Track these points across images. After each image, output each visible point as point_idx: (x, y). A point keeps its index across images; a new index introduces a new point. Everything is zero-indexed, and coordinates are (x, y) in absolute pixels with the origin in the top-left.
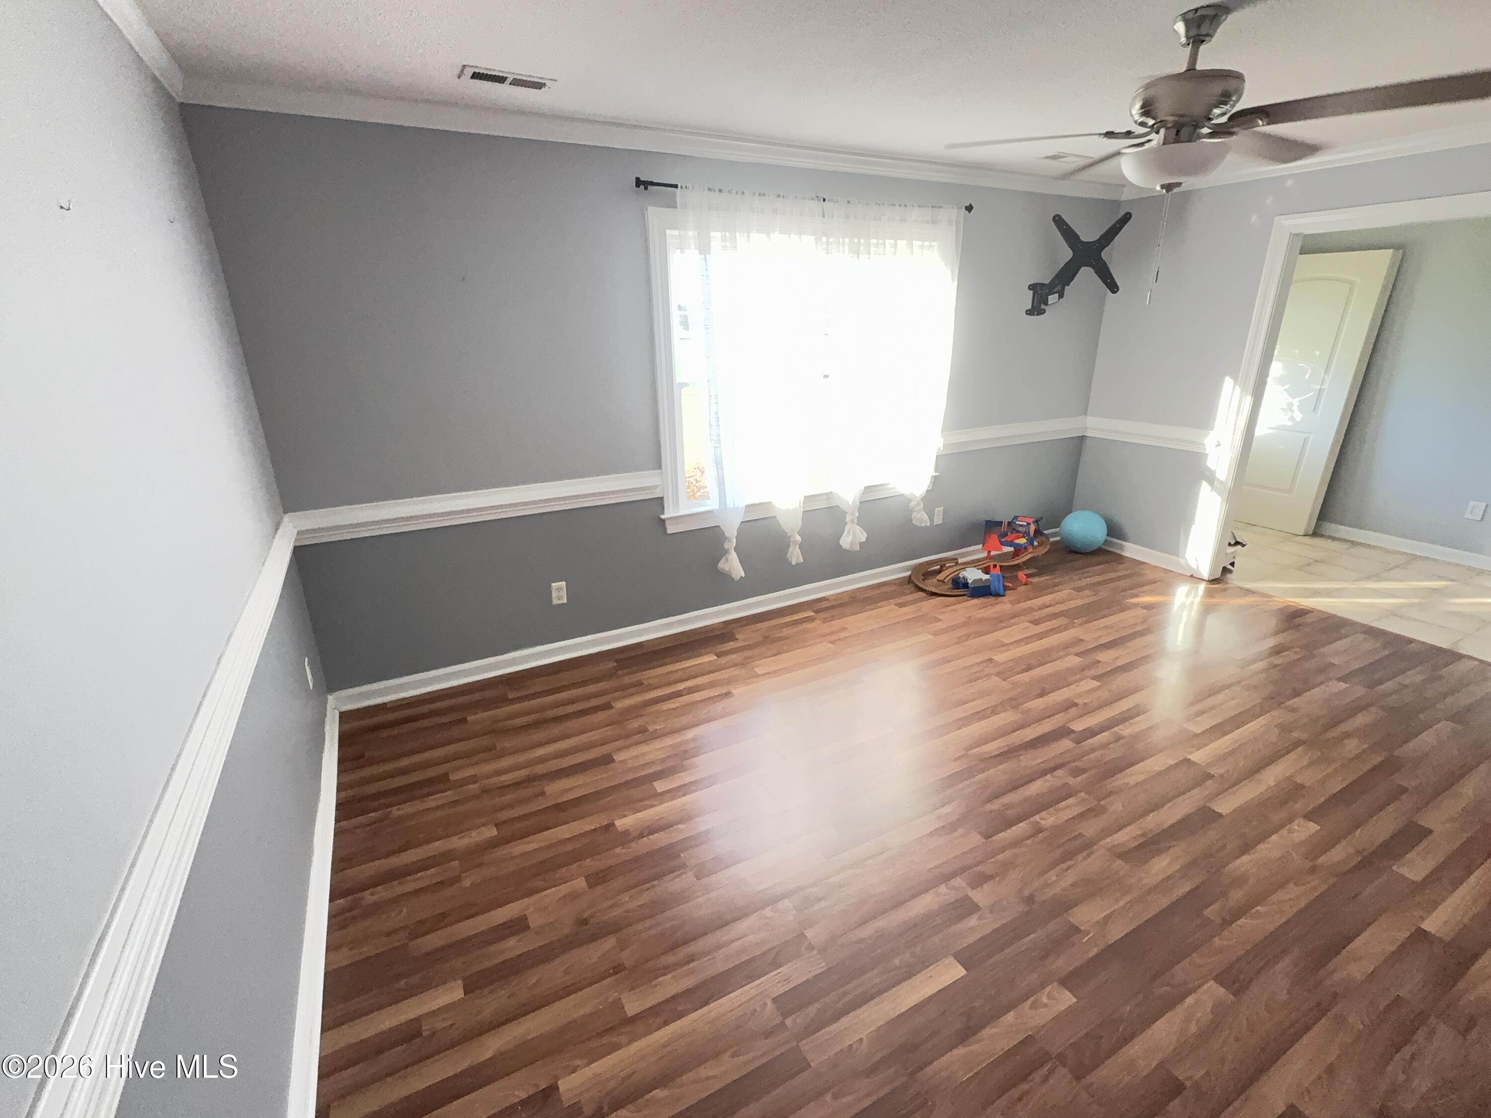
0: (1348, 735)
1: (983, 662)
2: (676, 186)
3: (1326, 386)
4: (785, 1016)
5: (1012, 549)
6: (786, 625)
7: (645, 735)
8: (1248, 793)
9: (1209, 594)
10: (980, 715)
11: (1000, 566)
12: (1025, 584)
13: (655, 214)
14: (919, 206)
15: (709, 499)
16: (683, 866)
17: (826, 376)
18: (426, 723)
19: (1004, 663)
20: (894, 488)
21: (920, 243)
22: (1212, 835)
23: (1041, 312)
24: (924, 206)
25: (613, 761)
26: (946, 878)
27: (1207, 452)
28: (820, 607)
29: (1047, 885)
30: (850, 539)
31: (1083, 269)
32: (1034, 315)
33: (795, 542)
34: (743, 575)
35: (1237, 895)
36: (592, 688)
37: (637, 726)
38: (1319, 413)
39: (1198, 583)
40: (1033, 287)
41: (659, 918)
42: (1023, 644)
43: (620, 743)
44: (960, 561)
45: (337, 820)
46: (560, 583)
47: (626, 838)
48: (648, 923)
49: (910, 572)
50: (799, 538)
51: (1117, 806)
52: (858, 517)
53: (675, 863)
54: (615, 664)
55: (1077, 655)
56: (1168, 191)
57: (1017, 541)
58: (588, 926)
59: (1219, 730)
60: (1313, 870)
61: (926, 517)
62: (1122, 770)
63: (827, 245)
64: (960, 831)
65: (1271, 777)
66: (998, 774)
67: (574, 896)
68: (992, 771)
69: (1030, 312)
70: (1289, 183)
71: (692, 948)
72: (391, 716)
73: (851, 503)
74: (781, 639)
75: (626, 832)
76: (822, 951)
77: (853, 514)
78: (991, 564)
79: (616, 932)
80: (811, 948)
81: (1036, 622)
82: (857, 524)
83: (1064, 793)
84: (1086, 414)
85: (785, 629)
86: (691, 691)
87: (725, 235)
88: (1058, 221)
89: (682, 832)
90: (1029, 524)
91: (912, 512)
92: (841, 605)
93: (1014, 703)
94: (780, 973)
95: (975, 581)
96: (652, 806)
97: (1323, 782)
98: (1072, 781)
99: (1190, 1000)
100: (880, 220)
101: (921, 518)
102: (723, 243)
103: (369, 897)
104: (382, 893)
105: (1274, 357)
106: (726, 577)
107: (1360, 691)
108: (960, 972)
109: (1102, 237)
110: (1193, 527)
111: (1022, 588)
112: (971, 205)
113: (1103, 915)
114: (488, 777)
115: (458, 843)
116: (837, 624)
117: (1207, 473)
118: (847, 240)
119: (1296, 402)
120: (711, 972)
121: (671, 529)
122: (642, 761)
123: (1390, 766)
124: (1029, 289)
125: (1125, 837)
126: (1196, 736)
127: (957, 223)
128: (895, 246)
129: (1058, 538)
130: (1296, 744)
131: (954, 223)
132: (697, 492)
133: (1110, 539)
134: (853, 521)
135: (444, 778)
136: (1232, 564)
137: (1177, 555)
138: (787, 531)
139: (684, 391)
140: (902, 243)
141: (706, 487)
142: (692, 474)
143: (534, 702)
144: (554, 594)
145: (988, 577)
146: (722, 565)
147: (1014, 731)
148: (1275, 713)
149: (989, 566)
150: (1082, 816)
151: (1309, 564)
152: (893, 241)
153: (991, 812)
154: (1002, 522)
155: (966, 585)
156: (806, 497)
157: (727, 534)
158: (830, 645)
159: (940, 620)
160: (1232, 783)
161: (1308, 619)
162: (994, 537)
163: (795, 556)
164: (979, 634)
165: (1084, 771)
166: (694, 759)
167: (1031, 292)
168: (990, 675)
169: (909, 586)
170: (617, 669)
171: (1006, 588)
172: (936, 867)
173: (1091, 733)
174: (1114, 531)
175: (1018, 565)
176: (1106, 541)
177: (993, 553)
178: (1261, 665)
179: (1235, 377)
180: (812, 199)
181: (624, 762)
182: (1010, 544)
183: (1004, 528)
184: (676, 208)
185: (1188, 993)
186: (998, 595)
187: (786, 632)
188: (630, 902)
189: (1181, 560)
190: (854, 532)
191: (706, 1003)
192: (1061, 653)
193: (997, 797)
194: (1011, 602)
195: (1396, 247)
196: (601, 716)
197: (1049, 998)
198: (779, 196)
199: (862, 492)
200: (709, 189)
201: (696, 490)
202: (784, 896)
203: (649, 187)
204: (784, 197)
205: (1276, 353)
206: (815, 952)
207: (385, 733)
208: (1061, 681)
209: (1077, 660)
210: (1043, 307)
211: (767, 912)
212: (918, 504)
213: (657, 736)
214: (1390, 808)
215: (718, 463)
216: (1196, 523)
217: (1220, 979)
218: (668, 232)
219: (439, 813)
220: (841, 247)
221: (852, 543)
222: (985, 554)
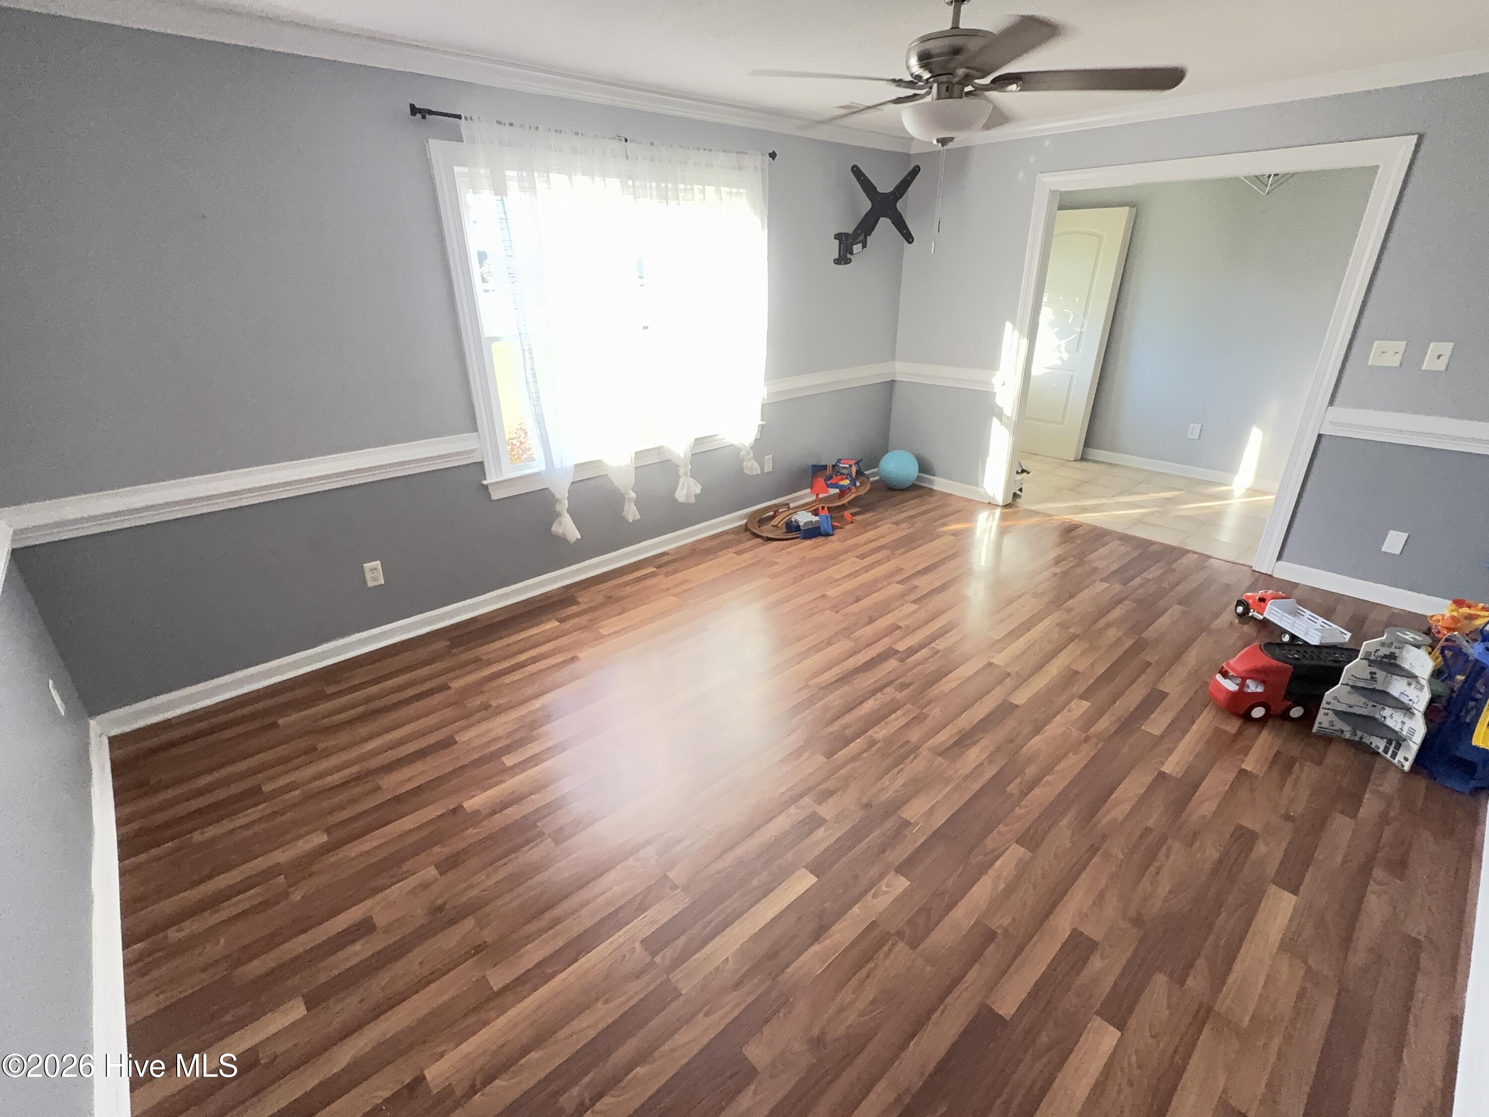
0: (1108, 625)
1: (818, 598)
2: (459, 117)
3: (1085, 329)
4: (654, 954)
5: (837, 491)
6: (626, 584)
7: (488, 711)
8: (1039, 683)
9: (1004, 518)
10: (817, 648)
11: (828, 508)
12: (851, 523)
13: (437, 148)
14: (724, 151)
15: (534, 460)
16: (542, 834)
17: (645, 328)
18: (227, 734)
19: (836, 597)
20: (723, 439)
21: (728, 189)
22: (1010, 724)
23: (848, 261)
24: (729, 152)
25: (455, 742)
26: (795, 799)
27: (995, 391)
28: (660, 562)
29: (881, 790)
30: (684, 492)
31: (881, 219)
32: (841, 264)
33: (630, 500)
34: (579, 537)
35: (1031, 771)
36: (426, 671)
37: (479, 703)
38: (1081, 351)
39: (995, 509)
40: (838, 236)
41: (521, 889)
42: (852, 577)
43: (462, 723)
44: (792, 505)
45: (121, 859)
46: (375, 563)
47: (476, 817)
48: (507, 897)
49: (746, 521)
50: (633, 495)
51: (936, 712)
52: (691, 470)
53: (533, 832)
54: (449, 643)
55: (898, 583)
56: (943, 145)
57: (842, 483)
58: (443, 913)
59: (1014, 634)
60: (1087, 739)
61: (756, 465)
62: (938, 680)
63: (634, 189)
64: (805, 756)
65: (1054, 669)
66: (836, 698)
67: (425, 886)
68: (831, 697)
69: (838, 262)
70: (1047, 143)
71: (556, 912)
72: (177, 734)
73: (682, 456)
74: (622, 598)
75: (477, 812)
76: (686, 888)
77: (686, 466)
78: (820, 506)
79: (474, 912)
80: (674, 887)
81: (862, 557)
82: (691, 477)
83: (893, 708)
84: (893, 359)
85: (628, 588)
86: (534, 660)
87: (522, 175)
88: (856, 171)
89: (538, 800)
90: (850, 466)
91: (743, 461)
92: (683, 558)
93: (847, 632)
94: (646, 916)
95: (806, 523)
96: (501, 782)
97: (1093, 665)
98: (899, 696)
99: (998, 863)
100: (685, 163)
101: (752, 467)
102: (521, 183)
103: (174, 934)
104: (191, 927)
105: (1043, 304)
106: (562, 540)
107: (1117, 587)
108: (812, 879)
109: (897, 188)
110: (988, 458)
111: (849, 526)
112: (774, 152)
113: (930, 805)
114: (309, 781)
115: (280, 856)
116: (680, 576)
117: (996, 410)
118: (654, 184)
119: (1063, 343)
120: (577, 930)
121: (496, 495)
122: (485, 739)
123: (1140, 646)
124: (835, 238)
125: (943, 737)
126: (998, 641)
127: (763, 170)
128: (703, 192)
129: (877, 478)
130: (1073, 638)
131: (760, 169)
132: (522, 454)
133: (921, 475)
134: (686, 474)
135: (256, 791)
136: (1021, 490)
137: (977, 486)
138: (620, 488)
139: (495, 346)
140: (710, 189)
141: (530, 449)
142: (515, 436)
143: (358, 694)
144: (369, 576)
145: (817, 518)
146: (556, 529)
147: (848, 658)
148: (1056, 614)
149: (818, 509)
150: (907, 725)
151: (1078, 485)
152: (700, 187)
153: (831, 734)
154: (826, 466)
155: (798, 528)
156: (636, 453)
157: (558, 496)
158: (674, 598)
159: (776, 563)
160: (1024, 679)
161: (1080, 531)
162: (820, 481)
163: (631, 513)
164: (814, 573)
165: (910, 684)
166: (543, 729)
167: (837, 242)
168: (824, 609)
169: (745, 534)
170: (450, 647)
171: (834, 528)
172: (787, 790)
173: (912, 651)
174: (924, 467)
175: (843, 505)
176: (919, 478)
177: (821, 496)
178: (1046, 574)
179: (1013, 323)
180: (613, 139)
181: (468, 742)
182: (835, 486)
183: (829, 471)
184: (462, 141)
185: (997, 858)
186: (827, 535)
187: (628, 590)
188: (487, 880)
189: (981, 490)
190: (688, 485)
191: (576, 960)
192: (885, 583)
193: (838, 718)
194: (839, 540)
195: (1132, 205)
196: (437, 699)
197: (886, 886)
198: (577, 134)
199: (692, 444)
200: (498, 122)
201: (520, 452)
202: (648, 843)
203: (427, 116)
204: (582, 135)
205: (1045, 299)
206: (680, 890)
207: (173, 752)
208: (884, 608)
209: (900, 587)
210: (849, 256)
211: (630, 862)
212: (748, 453)
213: (500, 710)
214: (1139, 681)
215: (540, 422)
216: (990, 455)
217: (1020, 841)
218: (456, 169)
219: (256, 828)
220: (648, 192)
221: (687, 496)
222: (814, 498)
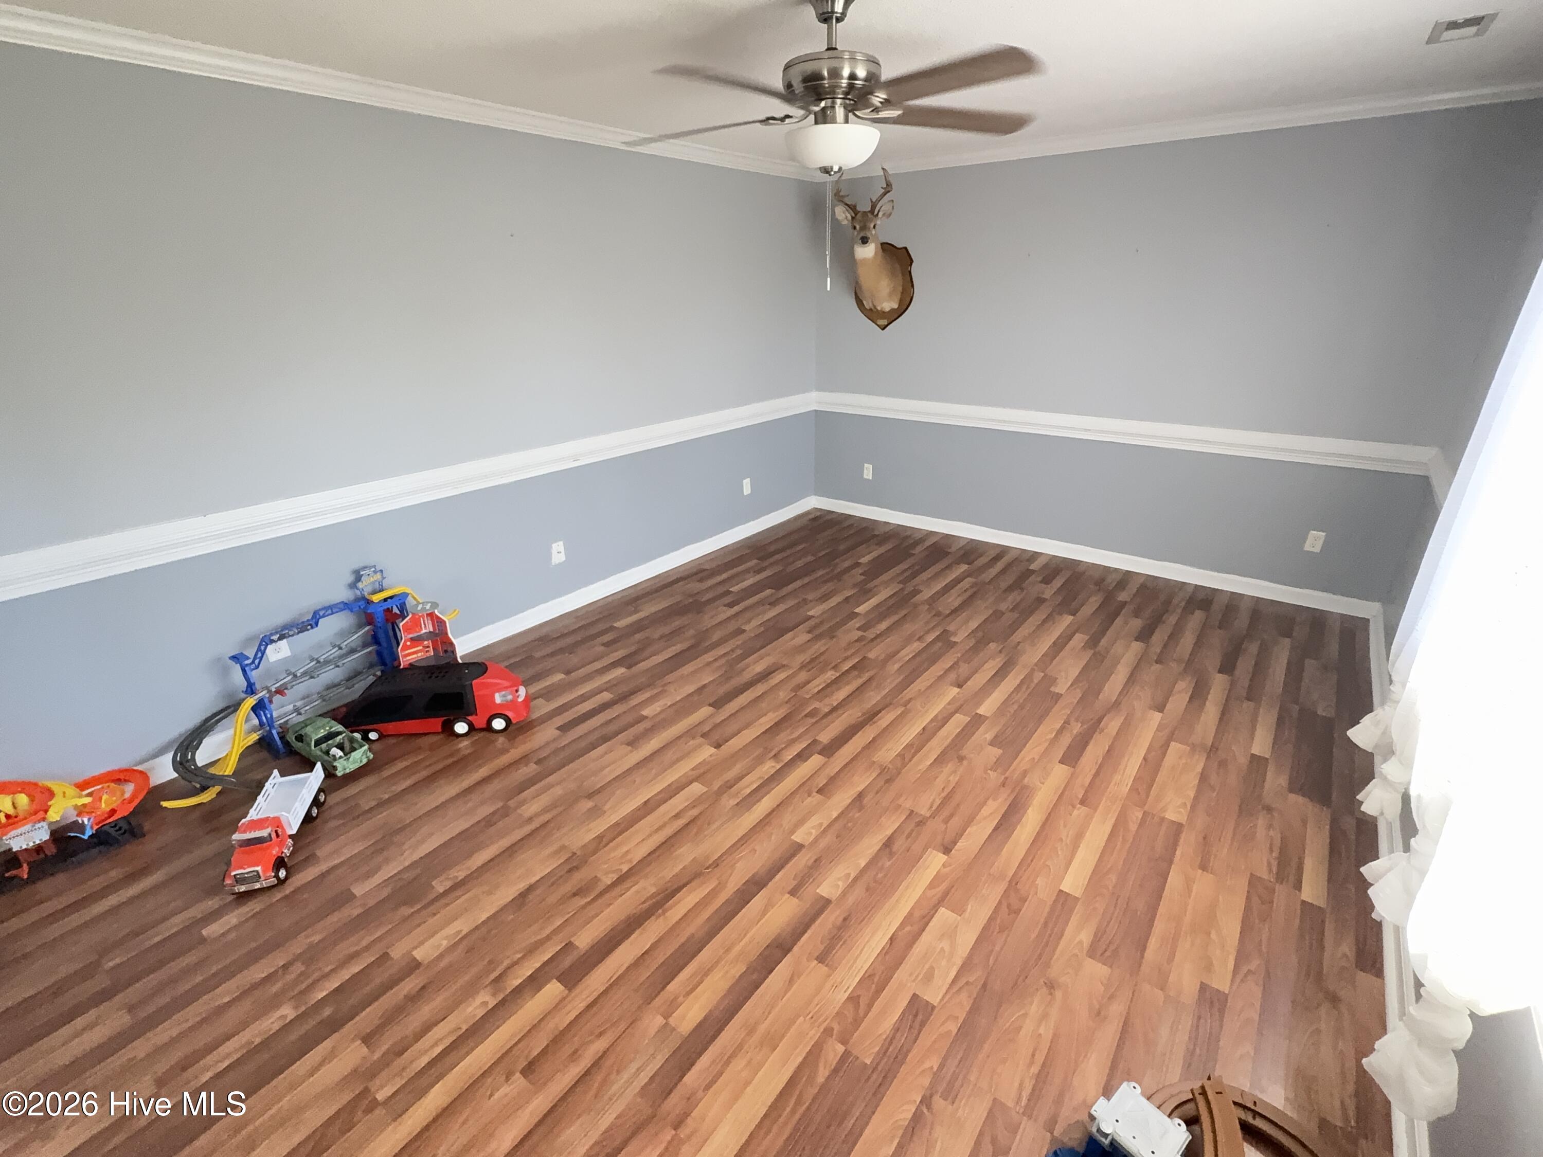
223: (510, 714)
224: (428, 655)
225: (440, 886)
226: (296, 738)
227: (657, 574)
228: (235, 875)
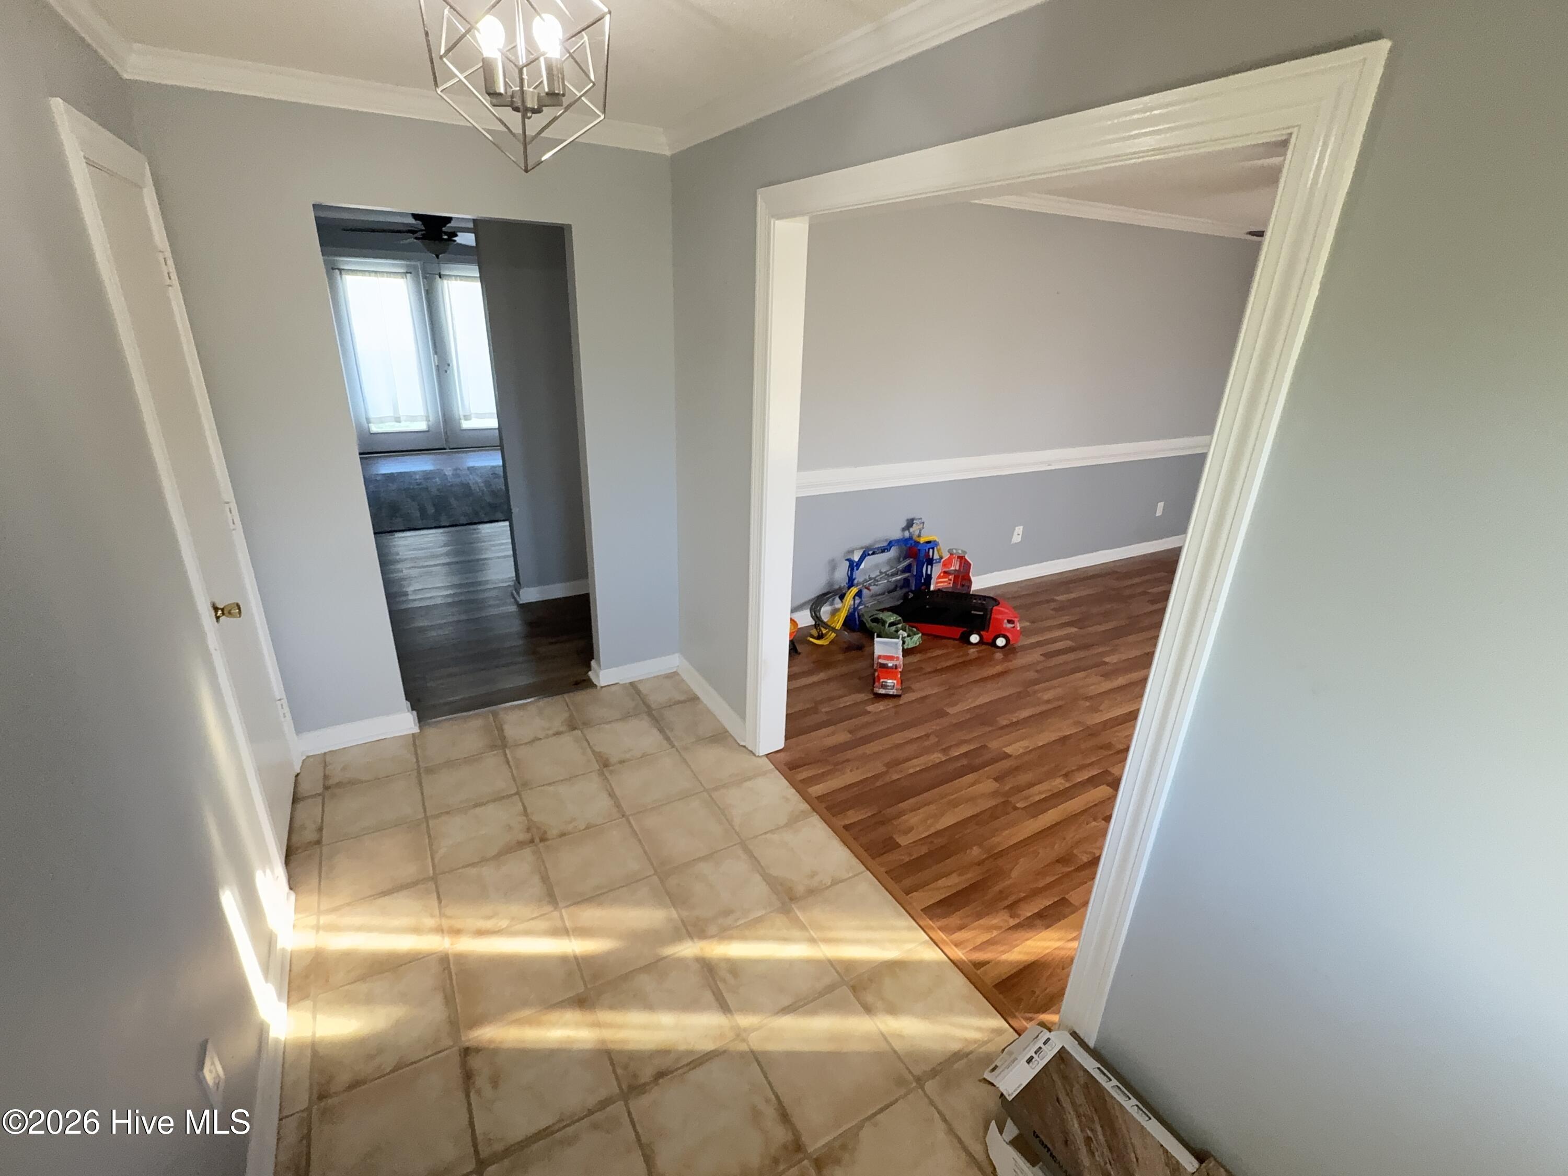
223: (1009, 635)
224: (949, 586)
225: (1003, 721)
226: (872, 620)
227: (1076, 568)
228: (883, 682)
